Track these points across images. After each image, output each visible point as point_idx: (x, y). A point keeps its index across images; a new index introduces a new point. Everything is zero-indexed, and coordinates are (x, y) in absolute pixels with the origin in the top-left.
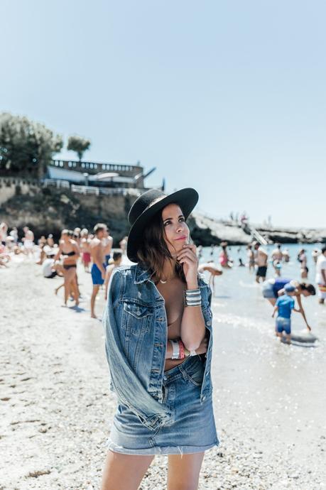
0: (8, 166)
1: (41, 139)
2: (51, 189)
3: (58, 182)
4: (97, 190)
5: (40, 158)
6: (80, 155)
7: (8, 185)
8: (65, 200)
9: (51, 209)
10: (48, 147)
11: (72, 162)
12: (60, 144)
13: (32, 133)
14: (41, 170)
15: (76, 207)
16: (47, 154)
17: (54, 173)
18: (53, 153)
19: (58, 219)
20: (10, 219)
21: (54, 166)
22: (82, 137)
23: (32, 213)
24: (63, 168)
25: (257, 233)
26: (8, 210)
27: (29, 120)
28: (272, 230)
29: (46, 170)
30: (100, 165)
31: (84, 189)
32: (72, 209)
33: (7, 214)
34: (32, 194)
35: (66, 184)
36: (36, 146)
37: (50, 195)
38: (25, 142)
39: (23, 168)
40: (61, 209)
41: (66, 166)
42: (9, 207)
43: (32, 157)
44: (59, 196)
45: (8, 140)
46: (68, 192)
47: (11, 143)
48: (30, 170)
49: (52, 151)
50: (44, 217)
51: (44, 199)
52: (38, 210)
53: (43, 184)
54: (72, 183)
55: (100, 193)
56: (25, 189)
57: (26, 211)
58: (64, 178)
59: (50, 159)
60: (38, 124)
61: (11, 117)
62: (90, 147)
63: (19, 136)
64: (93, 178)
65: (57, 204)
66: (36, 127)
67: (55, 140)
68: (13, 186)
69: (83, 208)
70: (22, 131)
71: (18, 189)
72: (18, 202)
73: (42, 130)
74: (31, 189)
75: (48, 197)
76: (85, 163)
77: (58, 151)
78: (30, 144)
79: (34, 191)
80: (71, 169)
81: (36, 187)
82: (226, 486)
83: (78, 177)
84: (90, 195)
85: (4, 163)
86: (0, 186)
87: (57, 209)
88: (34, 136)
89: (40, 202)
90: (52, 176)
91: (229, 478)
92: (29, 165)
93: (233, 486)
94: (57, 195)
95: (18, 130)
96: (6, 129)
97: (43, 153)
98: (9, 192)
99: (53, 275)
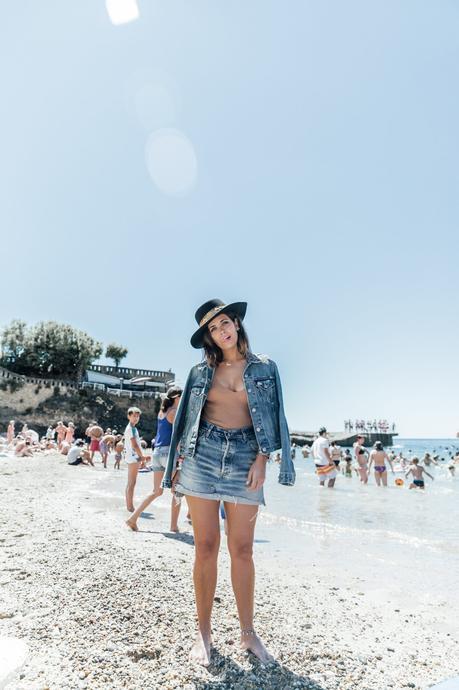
0: (49, 370)
1: (82, 346)
2: (88, 390)
3: (95, 384)
4: (131, 393)
5: (79, 363)
6: (117, 361)
7: (48, 386)
8: (100, 401)
9: (86, 409)
10: (88, 353)
11: (110, 367)
12: (99, 351)
13: (74, 340)
14: (80, 373)
15: (110, 408)
16: (86, 360)
17: (92, 376)
18: (93, 359)
20: (47, 417)
21: (93, 370)
22: (119, 345)
23: (68, 412)
24: (100, 372)
26: (45, 409)
27: (73, 328)
29: (84, 374)
30: (136, 371)
31: (118, 392)
32: (106, 409)
33: (44, 413)
34: (69, 395)
35: (102, 387)
36: (78, 352)
37: (87, 396)
38: (67, 348)
39: (63, 372)
40: (96, 409)
41: (103, 370)
42: (46, 406)
43: (72, 361)
44: (95, 397)
45: (51, 346)
46: (103, 394)
47: (54, 348)
48: (70, 373)
49: (91, 356)
50: (79, 416)
51: (80, 399)
52: (74, 411)
53: (80, 386)
54: (107, 385)
55: (134, 396)
56: (63, 390)
57: (62, 411)
58: (101, 381)
59: (89, 364)
60: (81, 333)
61: (57, 326)
62: (127, 355)
63: (62, 342)
64: (126, 382)
65: (92, 404)
66: (78, 335)
67: (95, 347)
68: (52, 387)
69: (117, 409)
70: (65, 338)
71: (57, 390)
72: (56, 402)
73: (83, 338)
74: (69, 391)
75: (84, 398)
76: (121, 369)
77: (97, 357)
78: (71, 350)
79: (71, 392)
80: (108, 373)
81: (74, 389)
82: (220, 629)
83: (114, 381)
84: (124, 397)
85: (46, 366)
86: (40, 387)
87: (92, 410)
88: (76, 343)
89: (76, 403)
90: (90, 379)
91: (225, 621)
92: (69, 369)
93: (228, 630)
94: (92, 397)
95: (62, 337)
96: (51, 336)
97: (83, 357)
98: (47, 393)
99: (79, 462)
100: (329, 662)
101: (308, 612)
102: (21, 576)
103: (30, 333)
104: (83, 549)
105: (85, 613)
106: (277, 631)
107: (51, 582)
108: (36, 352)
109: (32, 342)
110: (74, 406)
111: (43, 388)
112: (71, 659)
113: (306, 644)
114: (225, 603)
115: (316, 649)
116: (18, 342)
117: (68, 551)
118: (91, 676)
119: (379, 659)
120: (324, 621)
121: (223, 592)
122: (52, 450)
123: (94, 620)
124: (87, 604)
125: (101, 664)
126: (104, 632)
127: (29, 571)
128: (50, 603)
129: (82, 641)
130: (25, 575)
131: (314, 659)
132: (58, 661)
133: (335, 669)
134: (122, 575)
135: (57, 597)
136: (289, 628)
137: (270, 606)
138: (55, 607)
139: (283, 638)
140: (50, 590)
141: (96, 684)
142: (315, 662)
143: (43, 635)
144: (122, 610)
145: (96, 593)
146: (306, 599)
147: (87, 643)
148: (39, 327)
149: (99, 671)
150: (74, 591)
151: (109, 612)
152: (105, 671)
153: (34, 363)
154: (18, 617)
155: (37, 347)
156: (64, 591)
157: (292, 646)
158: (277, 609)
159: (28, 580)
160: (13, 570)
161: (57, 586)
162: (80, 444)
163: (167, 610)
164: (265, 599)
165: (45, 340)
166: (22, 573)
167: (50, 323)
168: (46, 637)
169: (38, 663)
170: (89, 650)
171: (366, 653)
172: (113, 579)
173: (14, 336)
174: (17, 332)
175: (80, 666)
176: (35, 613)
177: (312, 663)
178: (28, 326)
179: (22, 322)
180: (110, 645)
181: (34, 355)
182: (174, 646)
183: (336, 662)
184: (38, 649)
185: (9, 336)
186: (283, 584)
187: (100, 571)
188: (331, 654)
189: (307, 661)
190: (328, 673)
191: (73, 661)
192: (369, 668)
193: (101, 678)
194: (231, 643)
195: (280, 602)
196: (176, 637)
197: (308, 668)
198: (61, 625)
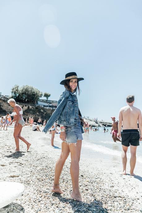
0: (26, 101)
1: (36, 93)
2: (38, 107)
3: (40, 105)
4: (52, 108)
5: (36, 99)
6: (47, 98)
7: (26, 106)
8: (42, 111)
9: (37, 113)
10: (38, 95)
11: (45, 100)
12: (42, 95)
13: (34, 91)
14: (36, 102)
15: (45, 113)
16: (38, 98)
17: (39, 103)
19: (39, 116)
20: (26, 116)
21: (40, 101)
22: (48, 93)
23: (32, 114)
25: (100, 123)
27: (33, 87)
28: (104, 122)
29: (37, 102)
30: (53, 101)
31: (48, 108)
34: (32, 109)
35: (43, 106)
36: (35, 95)
37: (38, 109)
38: (32, 94)
39: (31, 101)
40: (41, 113)
41: (43, 101)
42: (25, 112)
43: (33, 98)
46: (43, 109)
47: (28, 94)
48: (33, 102)
49: (39, 96)
50: (35, 116)
51: (36, 110)
52: (34, 114)
53: (36, 106)
54: (44, 106)
55: (52, 109)
56: (31, 107)
58: (42, 104)
59: (39, 99)
60: (36, 89)
61: (29, 87)
62: (50, 96)
63: (30, 92)
64: (51, 105)
65: (39, 112)
66: (35, 90)
67: (40, 93)
68: (27, 106)
69: (47, 114)
70: (31, 91)
71: (29, 107)
72: (28, 111)
74: (32, 107)
75: (37, 110)
76: (49, 100)
77: (41, 97)
78: (33, 94)
80: (44, 102)
81: (34, 107)
82: (83, 185)
83: (46, 104)
84: (49, 110)
85: (25, 99)
86: (23, 106)
87: (39, 113)
88: (34, 92)
89: (35, 111)
90: (39, 104)
91: (85, 183)
92: (32, 100)
93: (86, 186)
94: (39, 109)
95: (30, 90)
96: (27, 90)
97: (36, 97)
98: (26, 108)
99: (36, 130)
100: (121, 199)
101: (112, 182)
102: (20, 165)
103: (20, 89)
104: (39, 157)
105: (40, 177)
106: (102, 187)
107: (29, 167)
108: (22, 95)
109: (21, 92)
110: (34, 112)
111: (24, 107)
112: (37, 191)
113: (112, 192)
114: (85, 177)
115: (116, 194)
116: (16, 92)
117: (34, 158)
118: (43, 197)
119: (138, 199)
120: (118, 185)
121: (84, 174)
122: (27, 126)
123: (43, 179)
124: (41, 174)
125: (46, 193)
126: (46, 183)
127: (22, 163)
128: (29, 173)
129: (40, 186)
130: (21, 164)
131: (115, 197)
132: (33, 191)
133: (123, 201)
134: (51, 166)
135: (31, 172)
136: (106, 187)
137: (99, 179)
138: (31, 175)
139: (104, 190)
140: (29, 169)
141: (45, 199)
142: (116, 198)
143: (27, 183)
144: (52, 177)
145: (43, 171)
146: (112, 177)
147: (41, 187)
148: (23, 87)
149: (46, 195)
150: (36, 170)
151: (47, 177)
152: (47, 195)
153: (21, 99)
154: (20, 177)
155: (23, 93)
156: (33, 170)
157: (107, 192)
158: (102, 180)
159: (22, 166)
160: (18, 163)
161: (31, 168)
162: (36, 124)
163: (66, 178)
164: (98, 177)
165: (25, 91)
166: (20, 164)
167: (26, 86)
168: (29, 184)
169: (27, 191)
170: (42, 188)
171: (134, 197)
172: (48, 167)
173: (15, 90)
174: (17, 89)
175: (40, 193)
176: (25, 176)
177: (115, 199)
178: (20, 87)
179: (18, 86)
180: (48, 188)
181: (22, 96)
182: (69, 189)
183: (123, 199)
184: (27, 187)
185: (14, 90)
186: (104, 172)
187: (44, 165)
188: (121, 196)
189: (113, 198)
190: (121, 202)
191: (37, 192)
192: (135, 202)
193: (46, 198)
194: (87, 190)
195: (103, 178)
196: (69, 187)
197: (113, 200)
198: (33, 181)
